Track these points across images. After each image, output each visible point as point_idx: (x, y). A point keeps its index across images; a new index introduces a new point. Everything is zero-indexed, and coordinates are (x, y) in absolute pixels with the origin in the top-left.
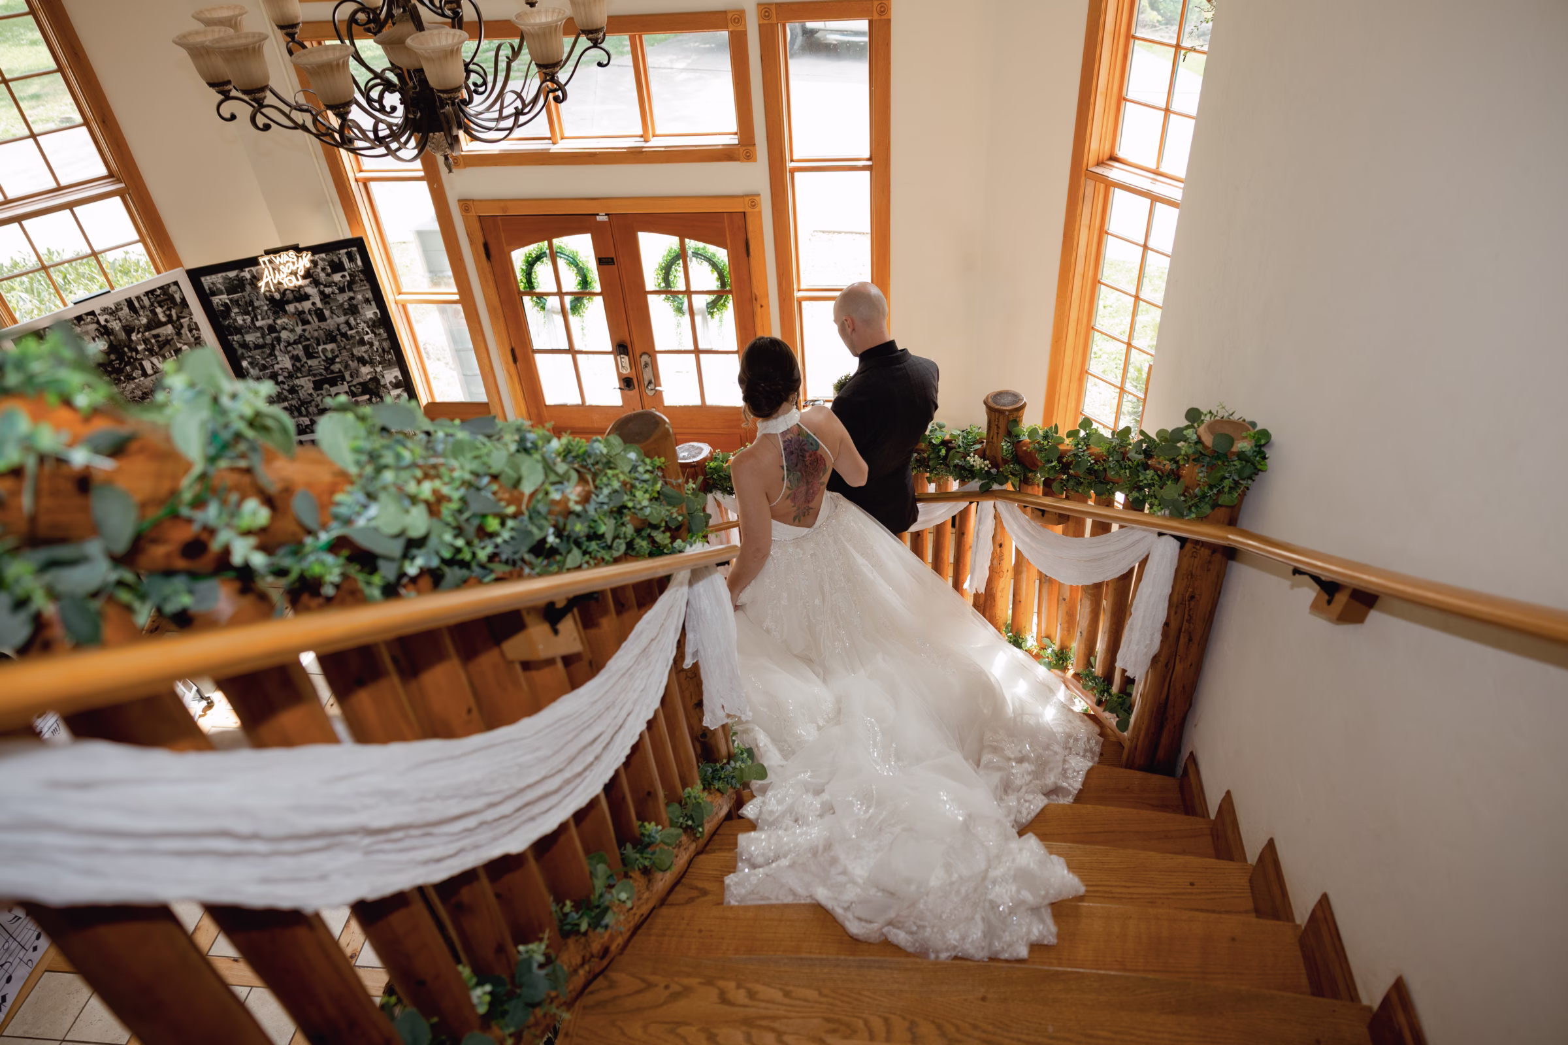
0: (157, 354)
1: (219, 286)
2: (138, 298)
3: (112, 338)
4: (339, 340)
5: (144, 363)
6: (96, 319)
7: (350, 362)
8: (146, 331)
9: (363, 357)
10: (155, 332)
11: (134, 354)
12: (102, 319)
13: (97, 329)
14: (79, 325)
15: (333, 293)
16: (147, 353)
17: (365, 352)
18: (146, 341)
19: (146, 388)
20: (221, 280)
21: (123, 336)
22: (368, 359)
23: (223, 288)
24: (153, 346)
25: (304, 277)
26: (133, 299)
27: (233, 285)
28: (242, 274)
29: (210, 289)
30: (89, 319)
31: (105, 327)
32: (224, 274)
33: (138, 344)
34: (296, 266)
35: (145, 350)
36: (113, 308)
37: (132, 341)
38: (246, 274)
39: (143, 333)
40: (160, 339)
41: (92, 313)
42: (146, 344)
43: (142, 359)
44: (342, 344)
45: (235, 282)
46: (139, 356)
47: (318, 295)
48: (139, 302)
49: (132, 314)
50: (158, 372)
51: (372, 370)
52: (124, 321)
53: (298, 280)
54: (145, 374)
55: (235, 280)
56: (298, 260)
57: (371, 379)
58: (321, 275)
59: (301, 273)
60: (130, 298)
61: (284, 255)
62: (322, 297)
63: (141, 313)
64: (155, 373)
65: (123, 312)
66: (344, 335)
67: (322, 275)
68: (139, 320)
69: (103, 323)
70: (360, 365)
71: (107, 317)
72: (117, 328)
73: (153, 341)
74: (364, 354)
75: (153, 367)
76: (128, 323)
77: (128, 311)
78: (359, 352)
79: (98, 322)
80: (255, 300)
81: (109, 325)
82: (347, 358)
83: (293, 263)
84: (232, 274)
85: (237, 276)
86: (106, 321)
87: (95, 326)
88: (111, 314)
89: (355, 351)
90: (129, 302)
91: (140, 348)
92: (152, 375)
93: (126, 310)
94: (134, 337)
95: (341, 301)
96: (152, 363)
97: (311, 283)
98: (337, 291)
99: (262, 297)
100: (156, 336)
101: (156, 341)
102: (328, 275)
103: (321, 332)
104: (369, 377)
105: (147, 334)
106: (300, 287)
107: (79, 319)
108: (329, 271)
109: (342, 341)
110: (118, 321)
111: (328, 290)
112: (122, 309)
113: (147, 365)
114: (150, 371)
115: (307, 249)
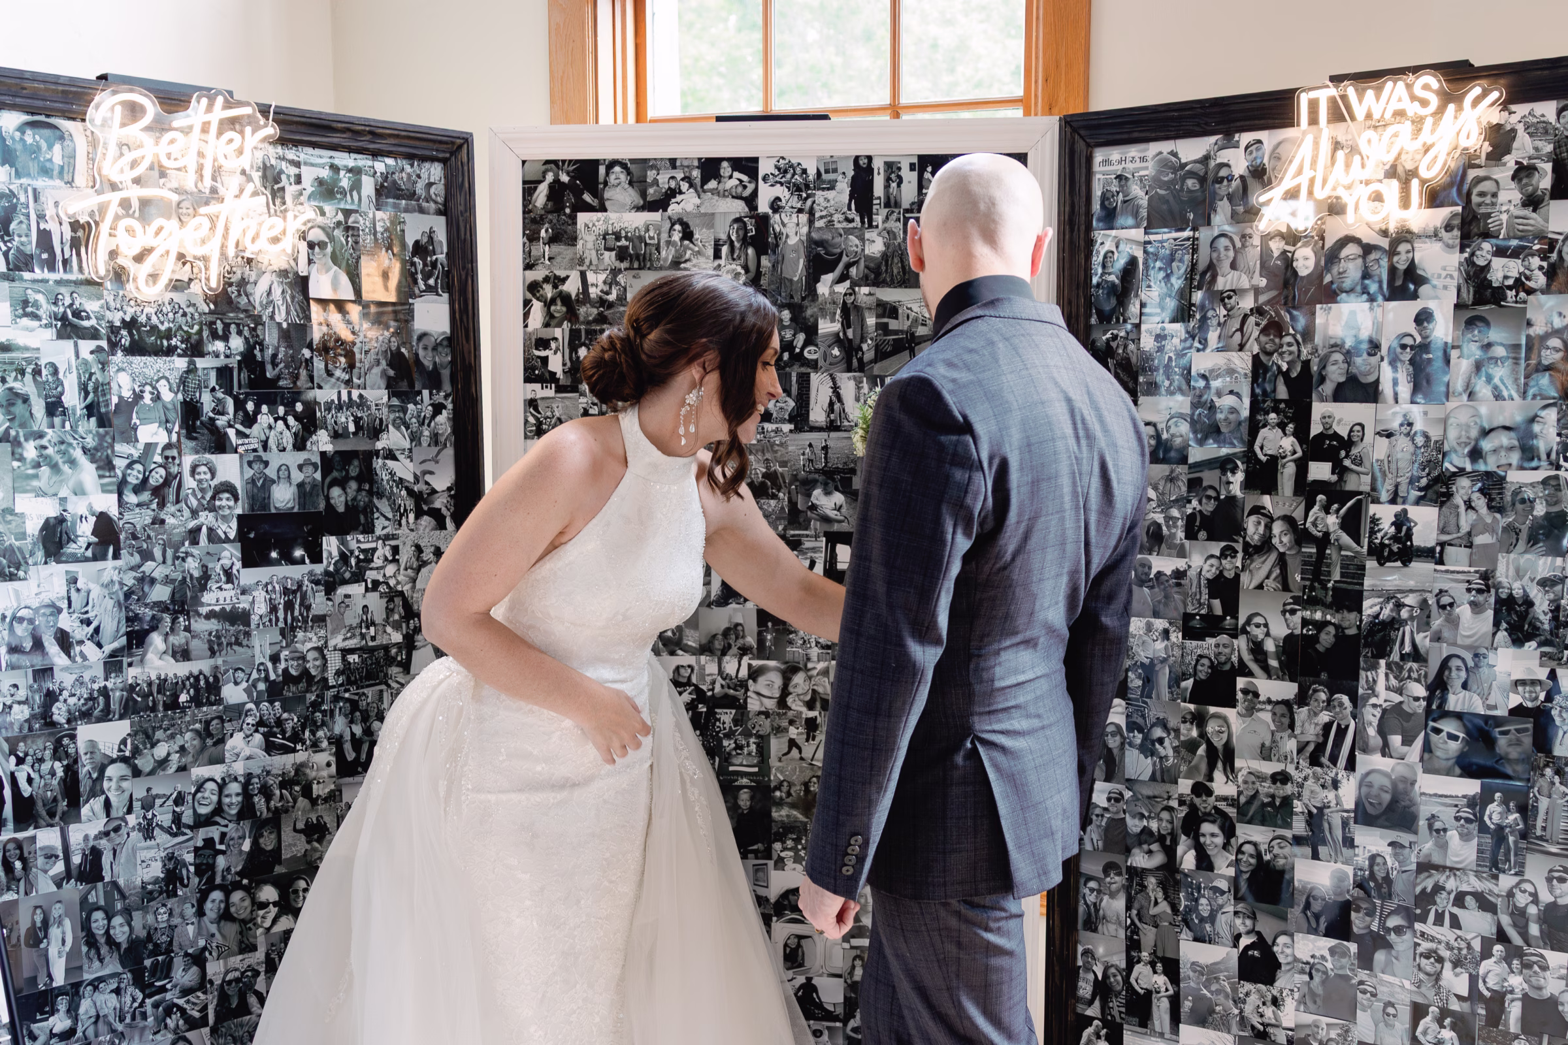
0: (861, 367)
1: (1136, 190)
2: (892, 168)
3: (765, 262)
4: (1458, 500)
5: (815, 378)
6: (751, 187)
7: (1464, 611)
8: (865, 281)
9: (1529, 603)
10: (889, 295)
11: (801, 337)
12: (766, 194)
13: (738, 220)
14: (700, 189)
15: (1519, 285)
16: (836, 352)
17: (1545, 583)
18: (849, 312)
19: (783, 464)
20: (1149, 170)
21: (797, 269)
22: (1545, 621)
23: (1144, 202)
24: (863, 339)
25: (1434, 198)
26: (878, 164)
27: (1176, 195)
28: (1225, 156)
29: (1104, 198)
30: (733, 180)
31: (763, 222)
32: (1165, 147)
33: (823, 312)
34: (1426, 136)
35: (838, 340)
36: (812, 172)
37: (812, 292)
38: (1237, 161)
39: (854, 284)
40: (893, 325)
41: (747, 166)
42: (846, 324)
43: (814, 365)
44: (1466, 520)
45: (1191, 183)
46: (810, 354)
47: (1456, 279)
48: (888, 180)
49: (853, 214)
50: (837, 429)
51: (1542, 674)
52: (819, 224)
53: (1405, 203)
54: (800, 419)
55: (1192, 174)
56: (1441, 110)
57: (1518, 712)
58: (1503, 197)
59: (1433, 170)
60: (870, 158)
61: (1395, 92)
62: (1468, 297)
63: (878, 219)
64: (832, 427)
65: (830, 194)
66: (1492, 485)
67: (1510, 196)
68: (862, 239)
69: (763, 207)
70: (1502, 635)
71: (781, 192)
72: (793, 240)
73: (871, 321)
74: (1535, 593)
75: (831, 404)
76: (827, 236)
77: (845, 198)
78: (1519, 575)
79: (751, 201)
80: (1226, 264)
81: (775, 219)
82: (1458, 590)
83: (1418, 122)
84: (1190, 150)
85: (1206, 159)
86: (776, 206)
87: (739, 207)
88: (796, 189)
89: (1504, 572)
90: (863, 172)
91: (828, 327)
92: (819, 429)
93: (842, 193)
94: (824, 287)
95: (1538, 329)
96: (836, 389)
97: (1448, 227)
98: (1540, 280)
99: (1252, 255)
100: (889, 310)
101: (879, 326)
102: (1533, 202)
103: (1402, 443)
104: (1515, 700)
105: (865, 290)
106: (1404, 236)
107: (710, 168)
108: (1545, 182)
109: (1469, 506)
110: (804, 218)
111: (1502, 270)
112: (832, 186)
113: (820, 390)
114: (817, 415)
115: (1493, 73)
